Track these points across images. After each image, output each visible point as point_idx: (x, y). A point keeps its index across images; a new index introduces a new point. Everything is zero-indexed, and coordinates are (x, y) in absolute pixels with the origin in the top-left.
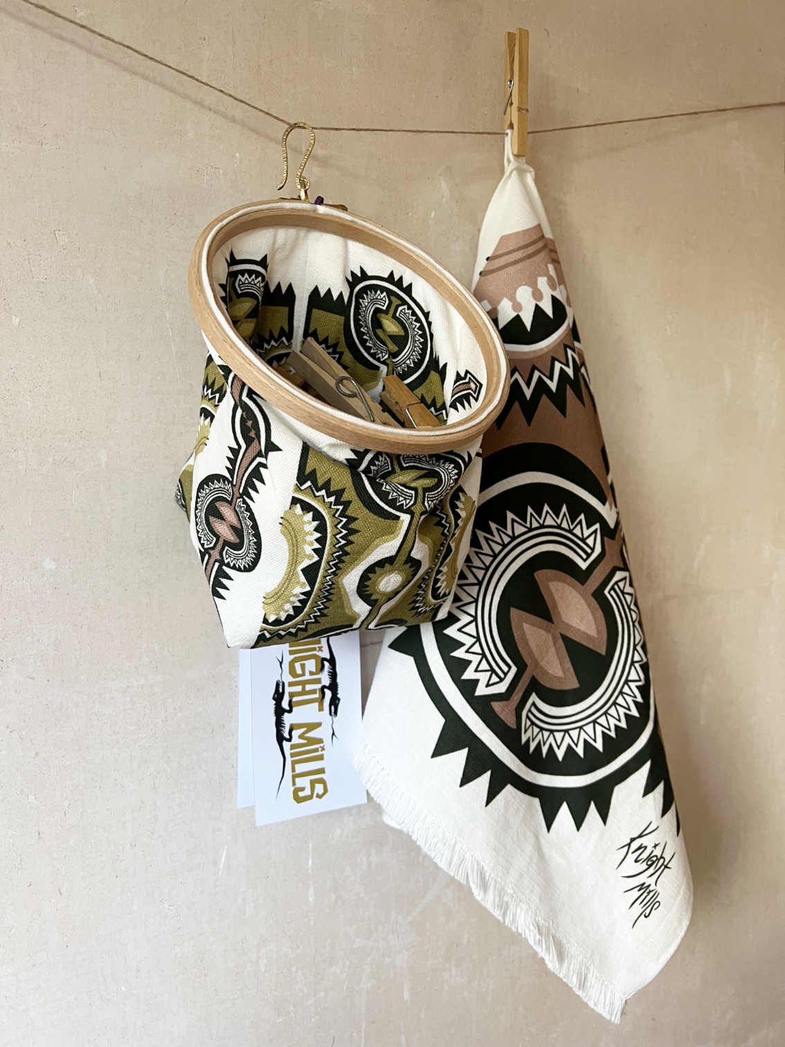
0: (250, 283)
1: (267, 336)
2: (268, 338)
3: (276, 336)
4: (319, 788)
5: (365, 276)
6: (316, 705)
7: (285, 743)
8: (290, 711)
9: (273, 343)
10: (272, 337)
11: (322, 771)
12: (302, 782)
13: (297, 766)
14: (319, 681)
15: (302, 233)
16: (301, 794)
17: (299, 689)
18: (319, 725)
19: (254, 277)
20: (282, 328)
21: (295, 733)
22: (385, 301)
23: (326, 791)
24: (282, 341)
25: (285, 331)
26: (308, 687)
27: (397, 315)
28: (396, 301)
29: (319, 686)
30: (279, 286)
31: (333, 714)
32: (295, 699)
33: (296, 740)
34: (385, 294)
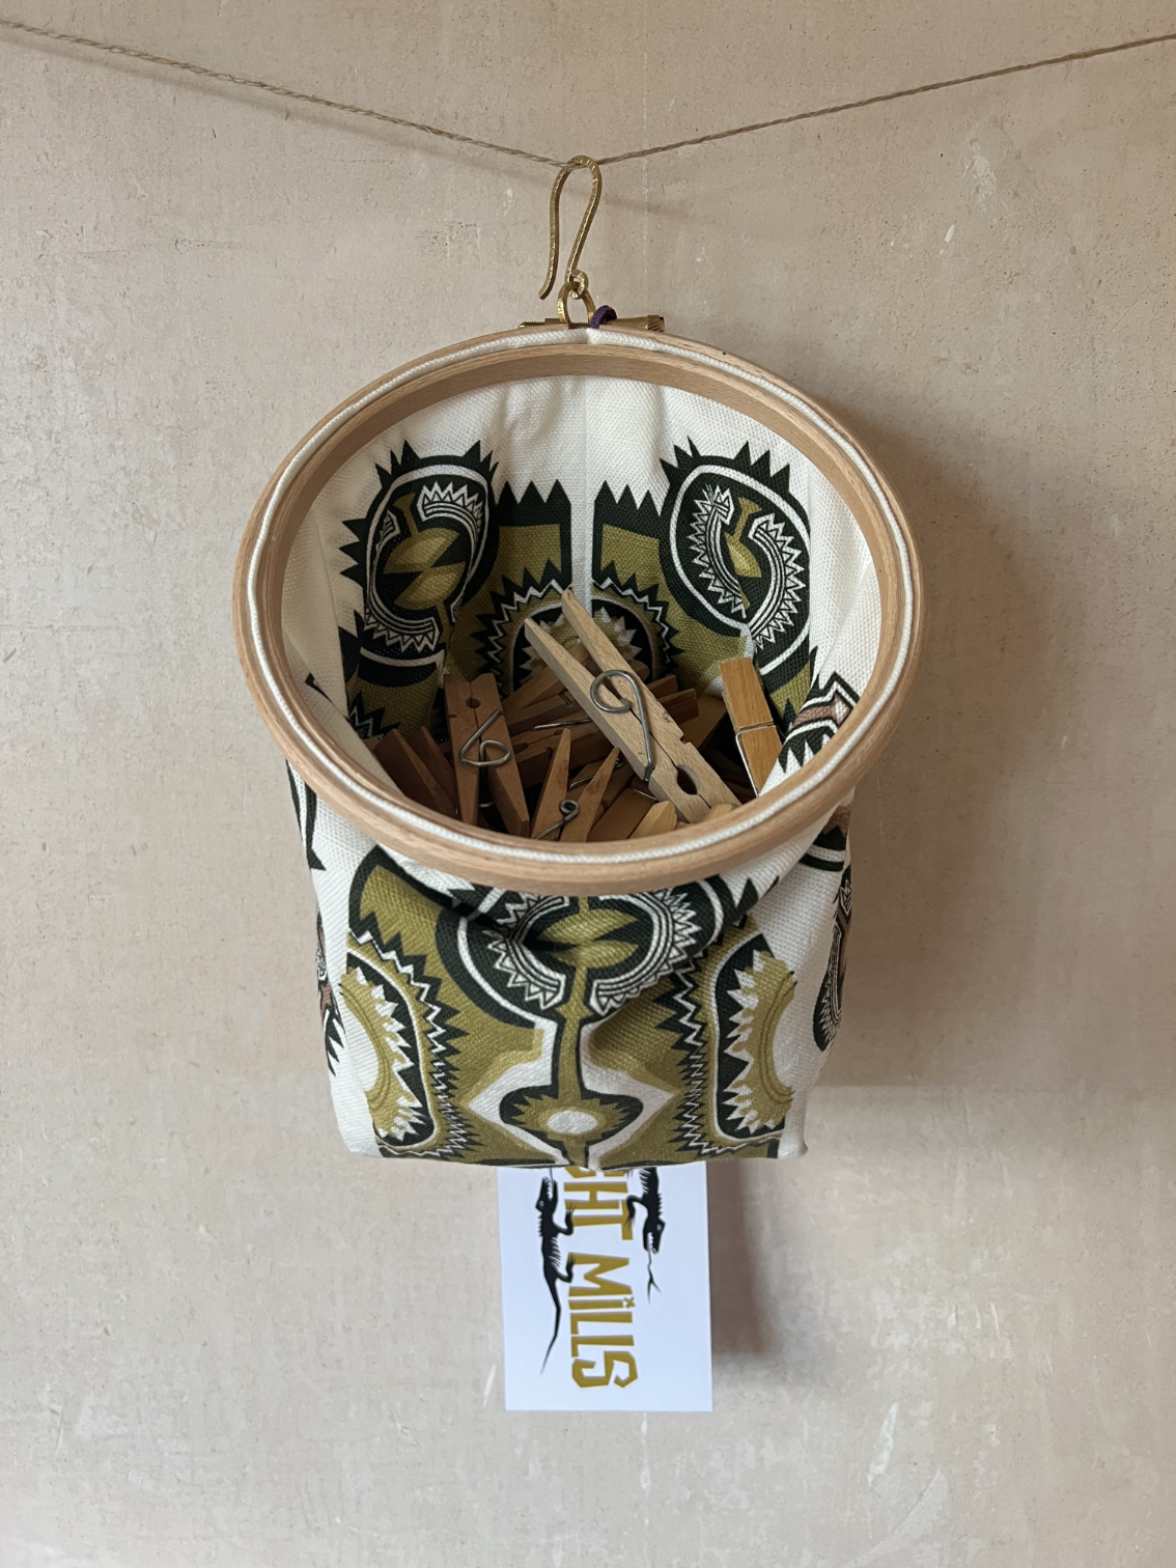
0: (442, 501)
1: (519, 581)
2: (521, 585)
3: (538, 579)
4: (621, 1370)
5: (698, 460)
6: (618, 1227)
7: (559, 1283)
8: (569, 1232)
9: (532, 591)
10: (529, 581)
11: (629, 1341)
12: (587, 1352)
13: (581, 1325)
14: (622, 1188)
15: (568, 384)
16: (587, 1372)
17: (584, 1196)
18: (623, 1262)
19: (450, 488)
20: (549, 564)
21: (579, 1270)
22: (728, 508)
23: (633, 1376)
24: (551, 587)
25: (555, 569)
26: (602, 1196)
27: (750, 536)
28: (749, 507)
29: (623, 1197)
30: (532, 488)
31: (651, 1247)
32: (577, 1213)
33: (579, 1280)
34: (727, 493)
